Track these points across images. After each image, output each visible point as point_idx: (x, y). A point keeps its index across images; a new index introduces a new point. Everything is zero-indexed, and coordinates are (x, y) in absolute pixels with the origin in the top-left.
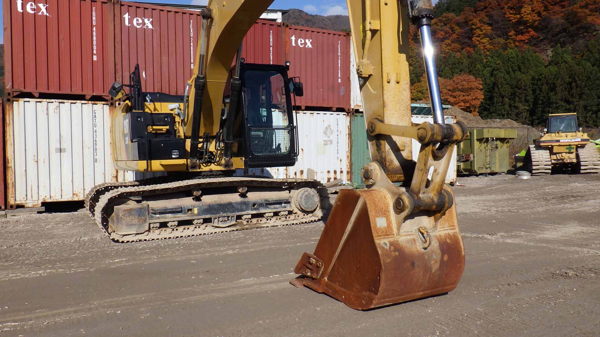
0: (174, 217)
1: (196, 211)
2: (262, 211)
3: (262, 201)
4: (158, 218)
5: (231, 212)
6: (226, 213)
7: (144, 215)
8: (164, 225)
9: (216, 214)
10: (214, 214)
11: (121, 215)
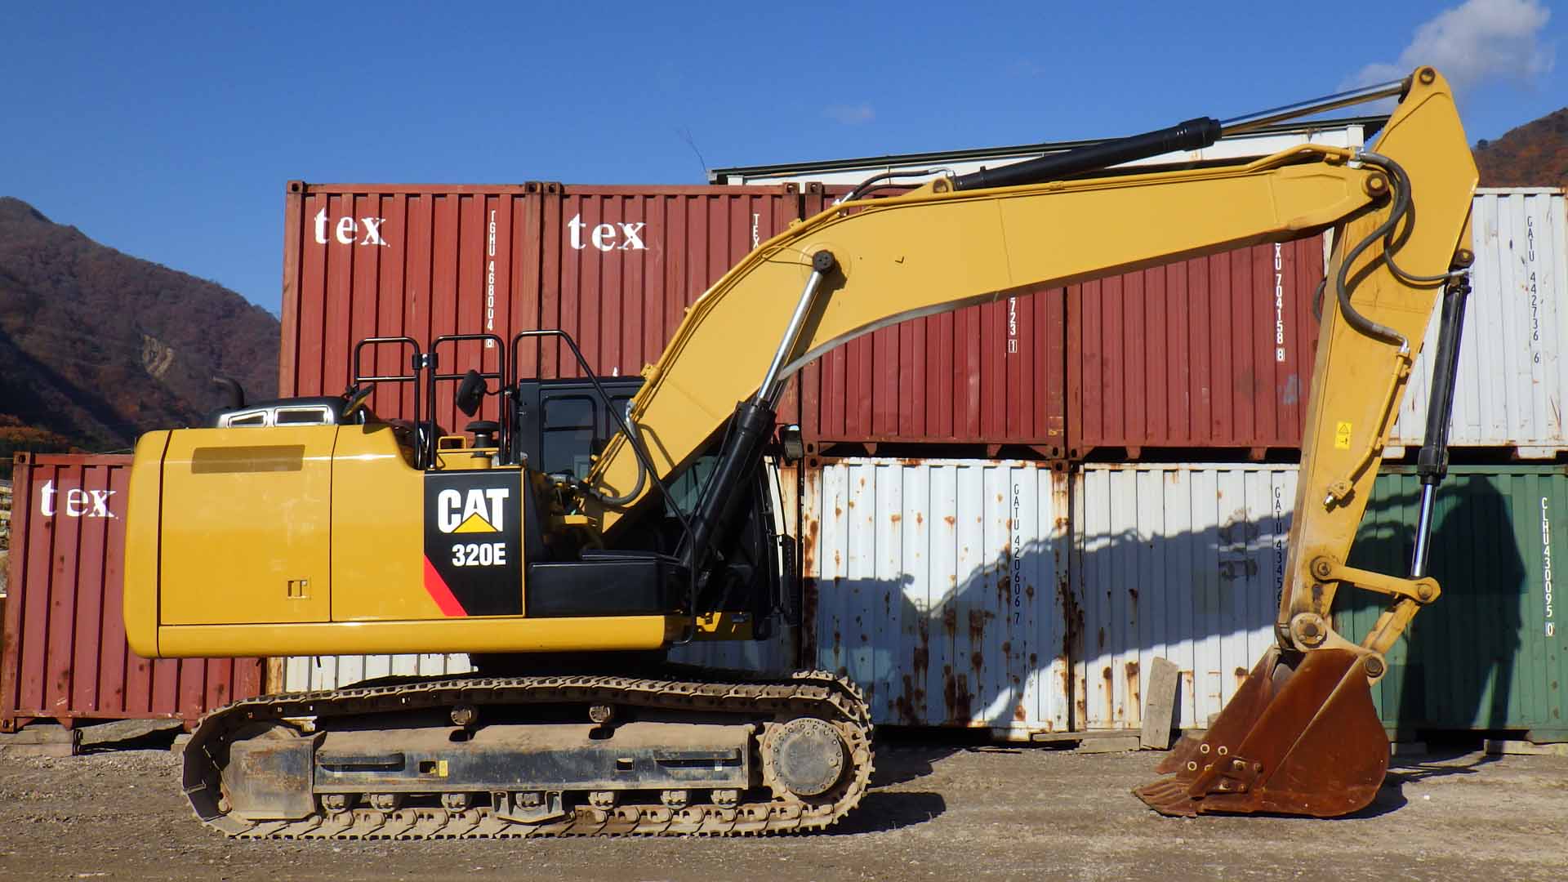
0: (383, 782)
1: (443, 769)
2: (647, 783)
3: (647, 752)
4: (340, 781)
5: (547, 780)
6: (533, 782)
7: (301, 769)
8: (354, 802)
9: (503, 781)
10: (495, 781)
11: (244, 764)
